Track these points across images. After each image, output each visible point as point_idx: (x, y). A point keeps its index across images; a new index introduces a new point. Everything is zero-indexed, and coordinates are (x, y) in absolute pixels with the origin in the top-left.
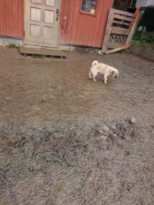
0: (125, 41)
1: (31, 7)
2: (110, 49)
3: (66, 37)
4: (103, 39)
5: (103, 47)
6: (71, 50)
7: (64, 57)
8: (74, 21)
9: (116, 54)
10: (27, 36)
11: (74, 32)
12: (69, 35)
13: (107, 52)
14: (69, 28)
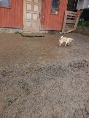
0: (73, 27)
1: (27, 13)
2: (66, 31)
3: (44, 27)
4: (62, 26)
5: (63, 30)
6: (46, 33)
7: (44, 37)
8: (47, 19)
9: (70, 33)
10: (25, 27)
11: (48, 24)
12: (45, 26)
13: (65, 33)
14: (45, 22)
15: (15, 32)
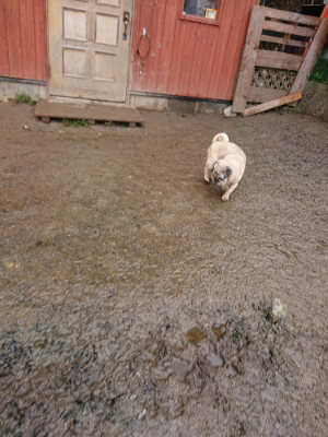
0: (290, 85)
1: (65, 8)
2: (254, 103)
3: (146, 78)
4: (236, 80)
5: (236, 99)
6: (160, 107)
7: (138, 125)
8: (165, 39)
9: (268, 115)
10: (56, 76)
11: (166, 64)
12: (153, 73)
13: (246, 112)
14: (153, 54)
15: (13, 96)
